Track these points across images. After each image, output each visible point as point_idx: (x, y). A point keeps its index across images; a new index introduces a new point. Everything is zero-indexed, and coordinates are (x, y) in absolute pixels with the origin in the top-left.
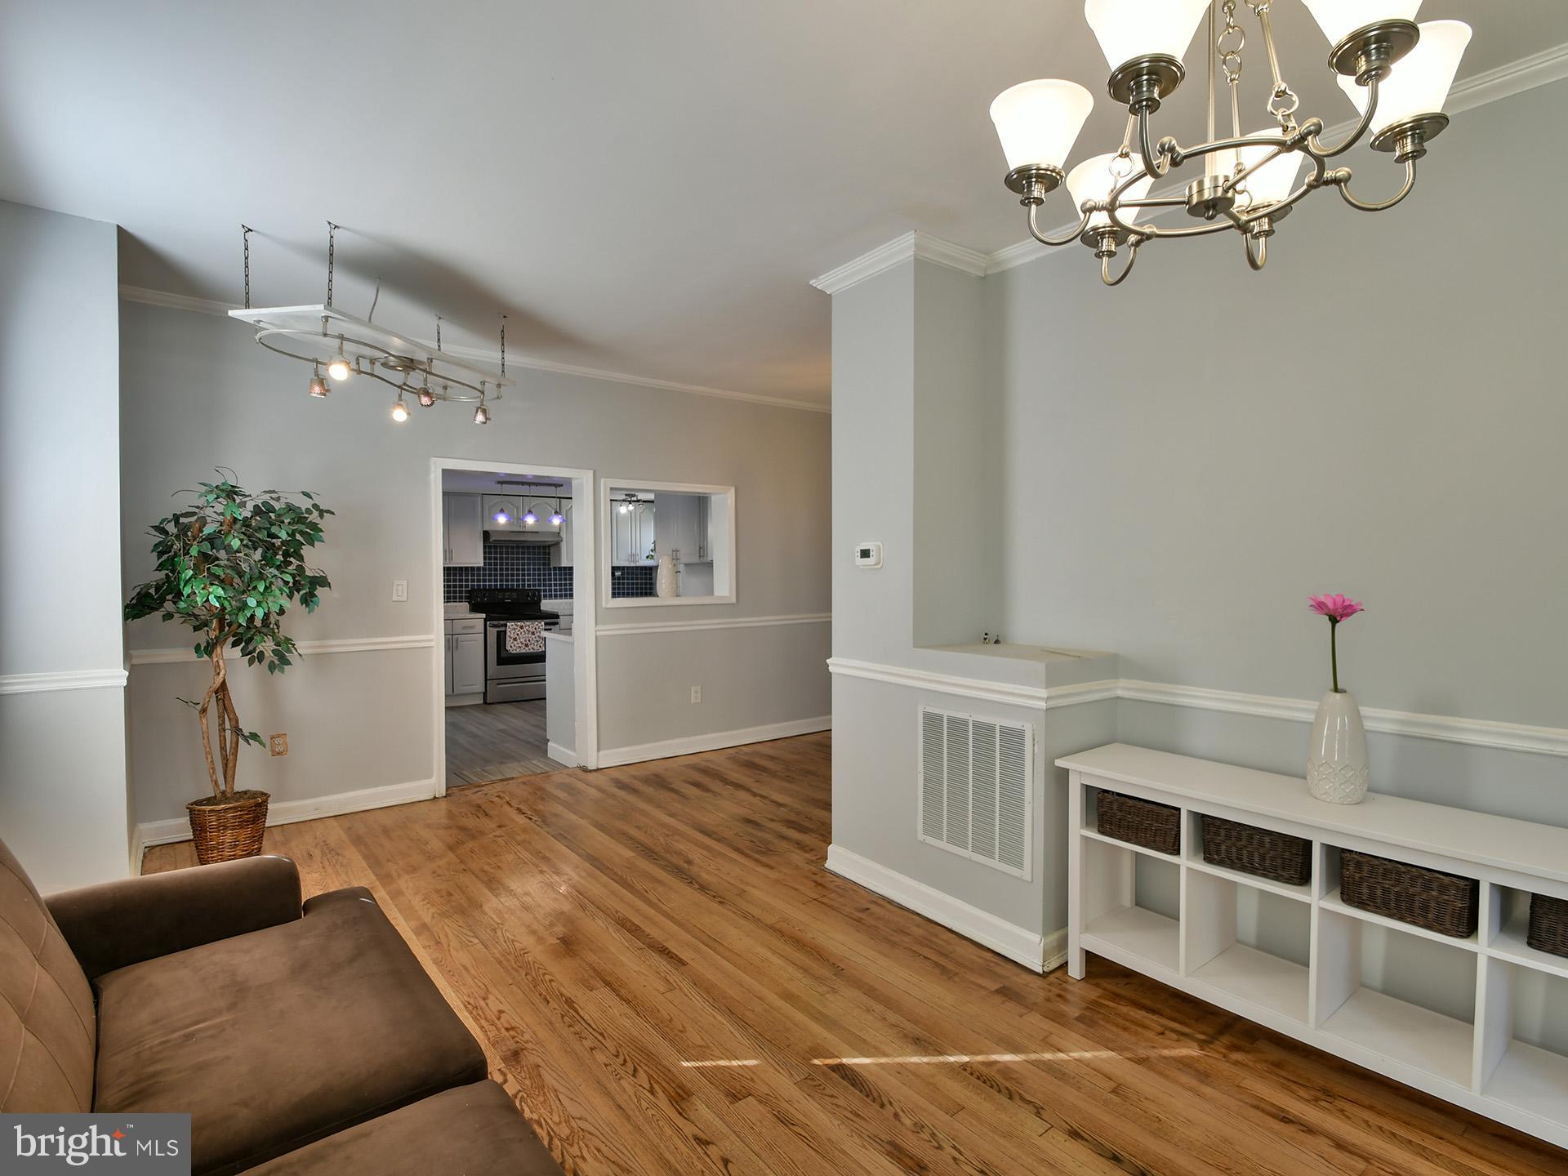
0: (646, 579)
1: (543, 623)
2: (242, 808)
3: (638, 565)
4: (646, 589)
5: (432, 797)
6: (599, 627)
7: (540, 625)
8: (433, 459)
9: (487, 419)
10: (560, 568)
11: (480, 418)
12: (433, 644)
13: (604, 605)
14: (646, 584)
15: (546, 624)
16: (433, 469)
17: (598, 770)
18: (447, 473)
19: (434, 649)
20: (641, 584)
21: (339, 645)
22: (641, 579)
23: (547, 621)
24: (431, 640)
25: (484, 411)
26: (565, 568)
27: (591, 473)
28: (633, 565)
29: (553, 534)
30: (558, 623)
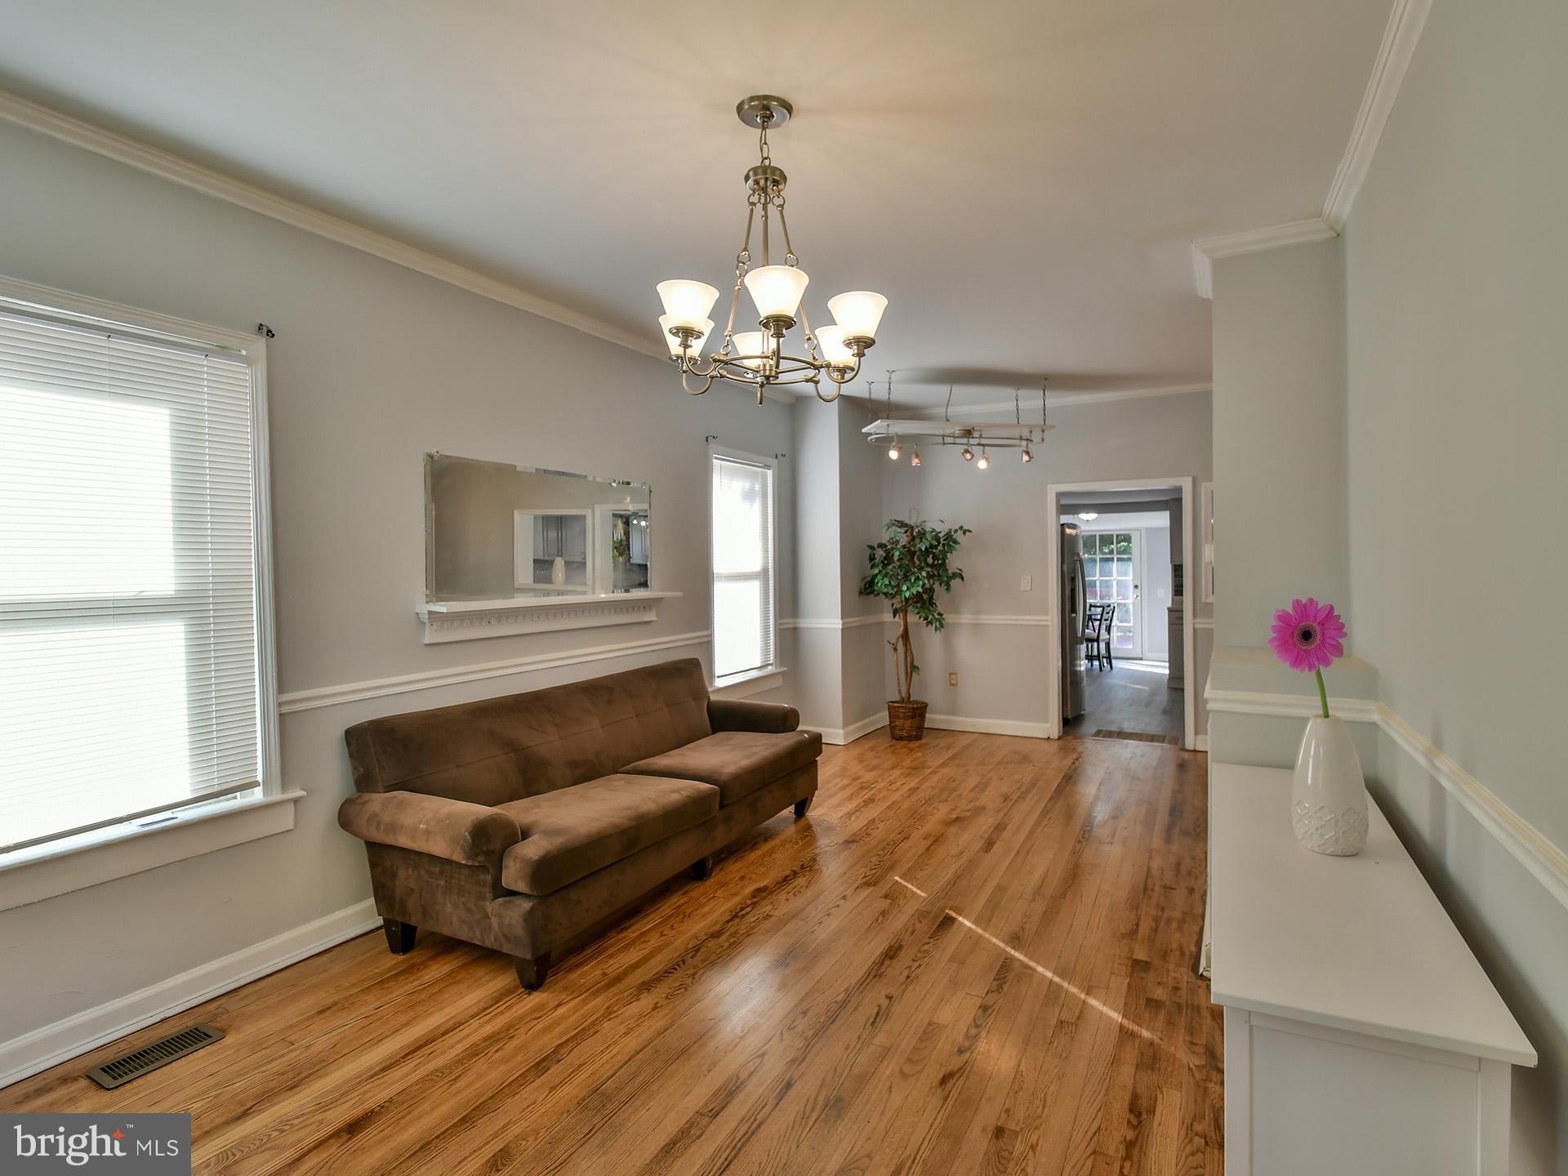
2: (906, 708)
5: (1047, 737)
6: (1198, 620)
8: (1049, 486)
9: (1030, 457)
11: (1026, 458)
12: (1049, 623)
13: (1203, 601)
16: (1049, 492)
17: (1195, 751)
18: (1059, 495)
19: (1050, 627)
21: (987, 619)
24: (1047, 621)
25: (1028, 453)
27: (1190, 479)
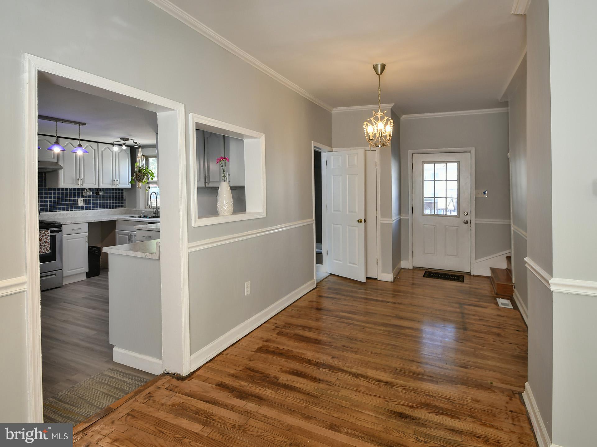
0: (119, 196)
1: (49, 231)
3: (117, 187)
4: (119, 203)
7: (46, 233)
10: (59, 189)
14: (119, 200)
15: (51, 232)
20: (116, 200)
22: (116, 196)
23: (52, 229)
26: (63, 189)
28: (114, 187)
29: (52, 163)
30: (61, 231)
